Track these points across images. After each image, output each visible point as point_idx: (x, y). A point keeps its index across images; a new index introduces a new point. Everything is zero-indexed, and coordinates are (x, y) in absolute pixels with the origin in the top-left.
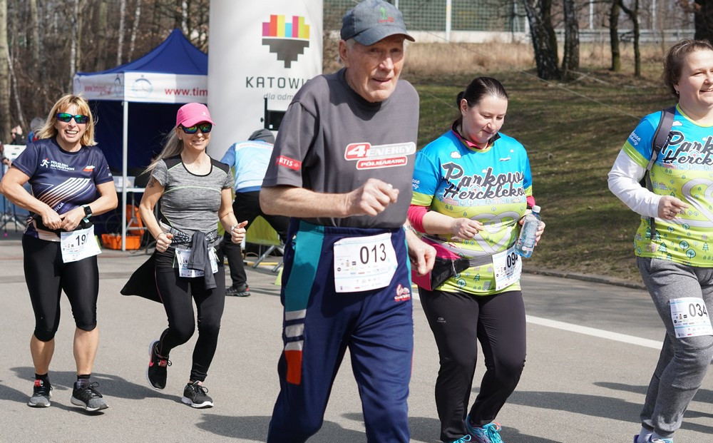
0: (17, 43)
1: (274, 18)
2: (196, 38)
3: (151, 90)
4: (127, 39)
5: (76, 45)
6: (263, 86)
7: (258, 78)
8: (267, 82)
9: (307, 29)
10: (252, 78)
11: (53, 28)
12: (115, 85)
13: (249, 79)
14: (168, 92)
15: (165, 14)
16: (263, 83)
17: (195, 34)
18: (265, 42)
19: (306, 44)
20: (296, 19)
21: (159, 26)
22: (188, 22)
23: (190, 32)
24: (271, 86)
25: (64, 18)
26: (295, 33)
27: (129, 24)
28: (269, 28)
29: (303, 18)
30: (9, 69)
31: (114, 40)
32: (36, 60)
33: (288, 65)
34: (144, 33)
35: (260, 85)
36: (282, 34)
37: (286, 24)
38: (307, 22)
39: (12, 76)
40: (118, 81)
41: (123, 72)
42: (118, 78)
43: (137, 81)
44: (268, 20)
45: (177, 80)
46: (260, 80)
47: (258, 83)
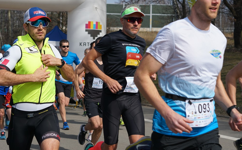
0: (4, 30)
1: (89, 22)
2: (64, 29)
6: (86, 46)
7: (84, 43)
8: (87, 44)
9: (101, 26)
10: (82, 43)
11: (16, 25)
13: (81, 43)
15: (54, 21)
16: (86, 45)
17: (64, 28)
18: (86, 31)
19: (101, 31)
20: (97, 23)
21: (52, 25)
22: (62, 24)
23: (63, 27)
25: (20, 22)
26: (97, 28)
28: (88, 26)
29: (100, 22)
32: (10, 36)
33: (94, 39)
36: (92, 28)
37: (94, 24)
38: (101, 24)
39: (2, 42)
44: (87, 23)
46: (85, 44)
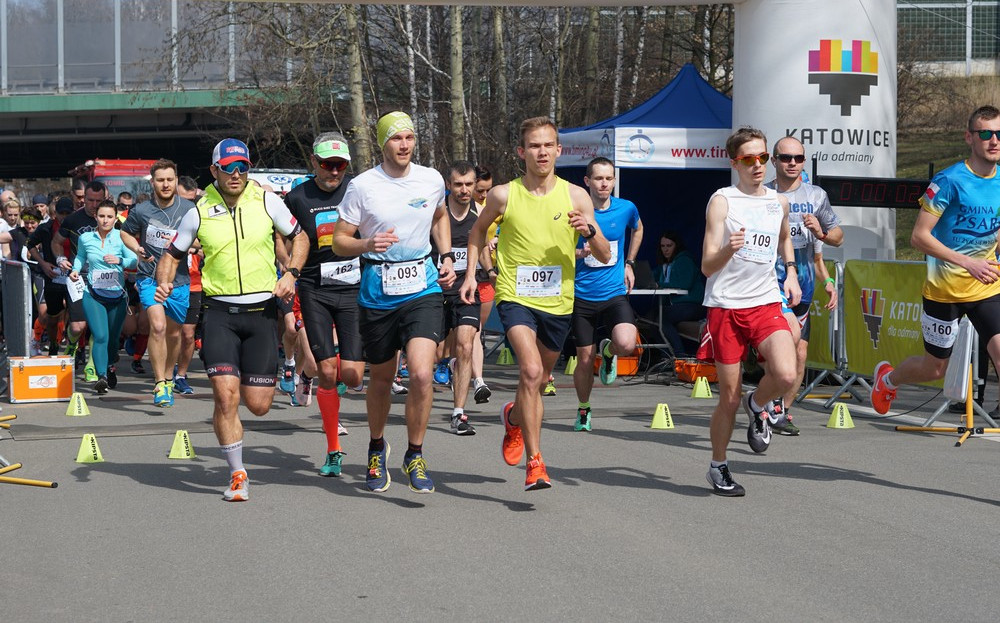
0: (477, 91)
1: (826, 45)
2: (721, 78)
3: (651, 151)
4: (626, 81)
5: (557, 91)
6: (811, 143)
7: (803, 131)
8: (816, 136)
9: (874, 58)
10: (795, 130)
11: (527, 69)
12: (602, 145)
13: (790, 133)
14: (676, 153)
15: (677, 45)
16: (810, 138)
17: (720, 72)
18: (812, 79)
19: (873, 80)
20: (857, 45)
21: (670, 62)
22: (711, 54)
23: (714, 70)
24: (822, 143)
25: (540, 55)
26: (857, 65)
27: (629, 60)
28: (819, 59)
29: (869, 43)
30: (465, 126)
31: (608, 84)
32: (502, 113)
33: (846, 112)
34: (649, 72)
35: (807, 141)
36: (837, 66)
37: (843, 52)
38: (874, 48)
39: (470, 136)
40: (606, 139)
41: (613, 127)
42: (606, 136)
43: (632, 138)
44: (817, 48)
45: (689, 135)
46: (807, 134)
47: (803, 137)
